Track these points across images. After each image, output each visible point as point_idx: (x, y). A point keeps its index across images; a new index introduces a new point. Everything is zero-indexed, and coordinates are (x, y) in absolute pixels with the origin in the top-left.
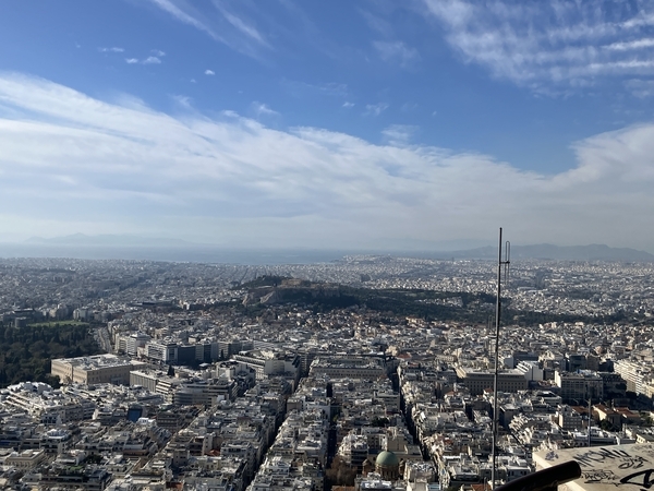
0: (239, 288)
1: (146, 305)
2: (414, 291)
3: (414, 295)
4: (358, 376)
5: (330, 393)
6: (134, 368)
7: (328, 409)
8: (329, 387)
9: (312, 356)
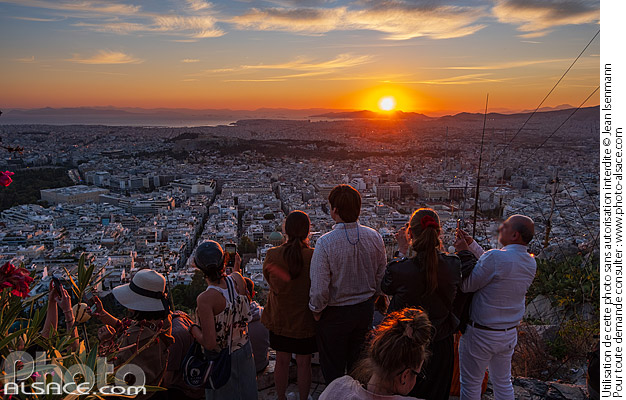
0: (169, 141)
1: (104, 154)
2: (286, 140)
3: (286, 143)
4: (253, 192)
5: (236, 203)
6: (100, 193)
7: (236, 212)
8: (236, 199)
9: (223, 182)
